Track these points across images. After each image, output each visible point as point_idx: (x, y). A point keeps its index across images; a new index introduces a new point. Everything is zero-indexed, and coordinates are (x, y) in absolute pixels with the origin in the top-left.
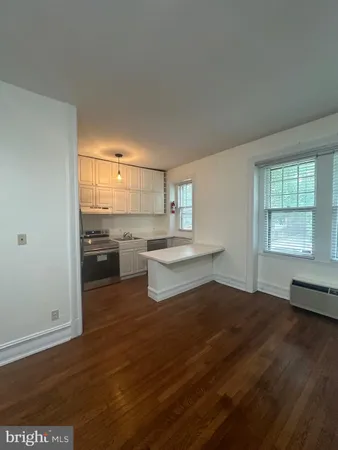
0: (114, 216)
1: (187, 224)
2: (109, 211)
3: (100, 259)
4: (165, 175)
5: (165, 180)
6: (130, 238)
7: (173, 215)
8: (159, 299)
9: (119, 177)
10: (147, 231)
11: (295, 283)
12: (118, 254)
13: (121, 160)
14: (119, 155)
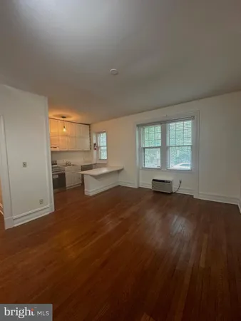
0: (61, 152)
1: (104, 156)
3: (54, 177)
4: (90, 127)
5: (90, 130)
6: (70, 165)
7: (95, 151)
8: (91, 194)
9: (64, 130)
10: (79, 161)
11: (154, 180)
12: (64, 174)
14: (64, 117)
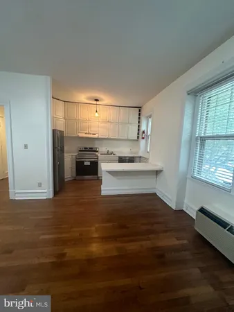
2: (96, 136)
3: (86, 163)
4: (140, 111)
5: (139, 114)
6: (111, 154)
7: (144, 141)
8: (103, 193)
11: (202, 210)
12: (97, 162)
13: (98, 103)
14: (97, 100)
